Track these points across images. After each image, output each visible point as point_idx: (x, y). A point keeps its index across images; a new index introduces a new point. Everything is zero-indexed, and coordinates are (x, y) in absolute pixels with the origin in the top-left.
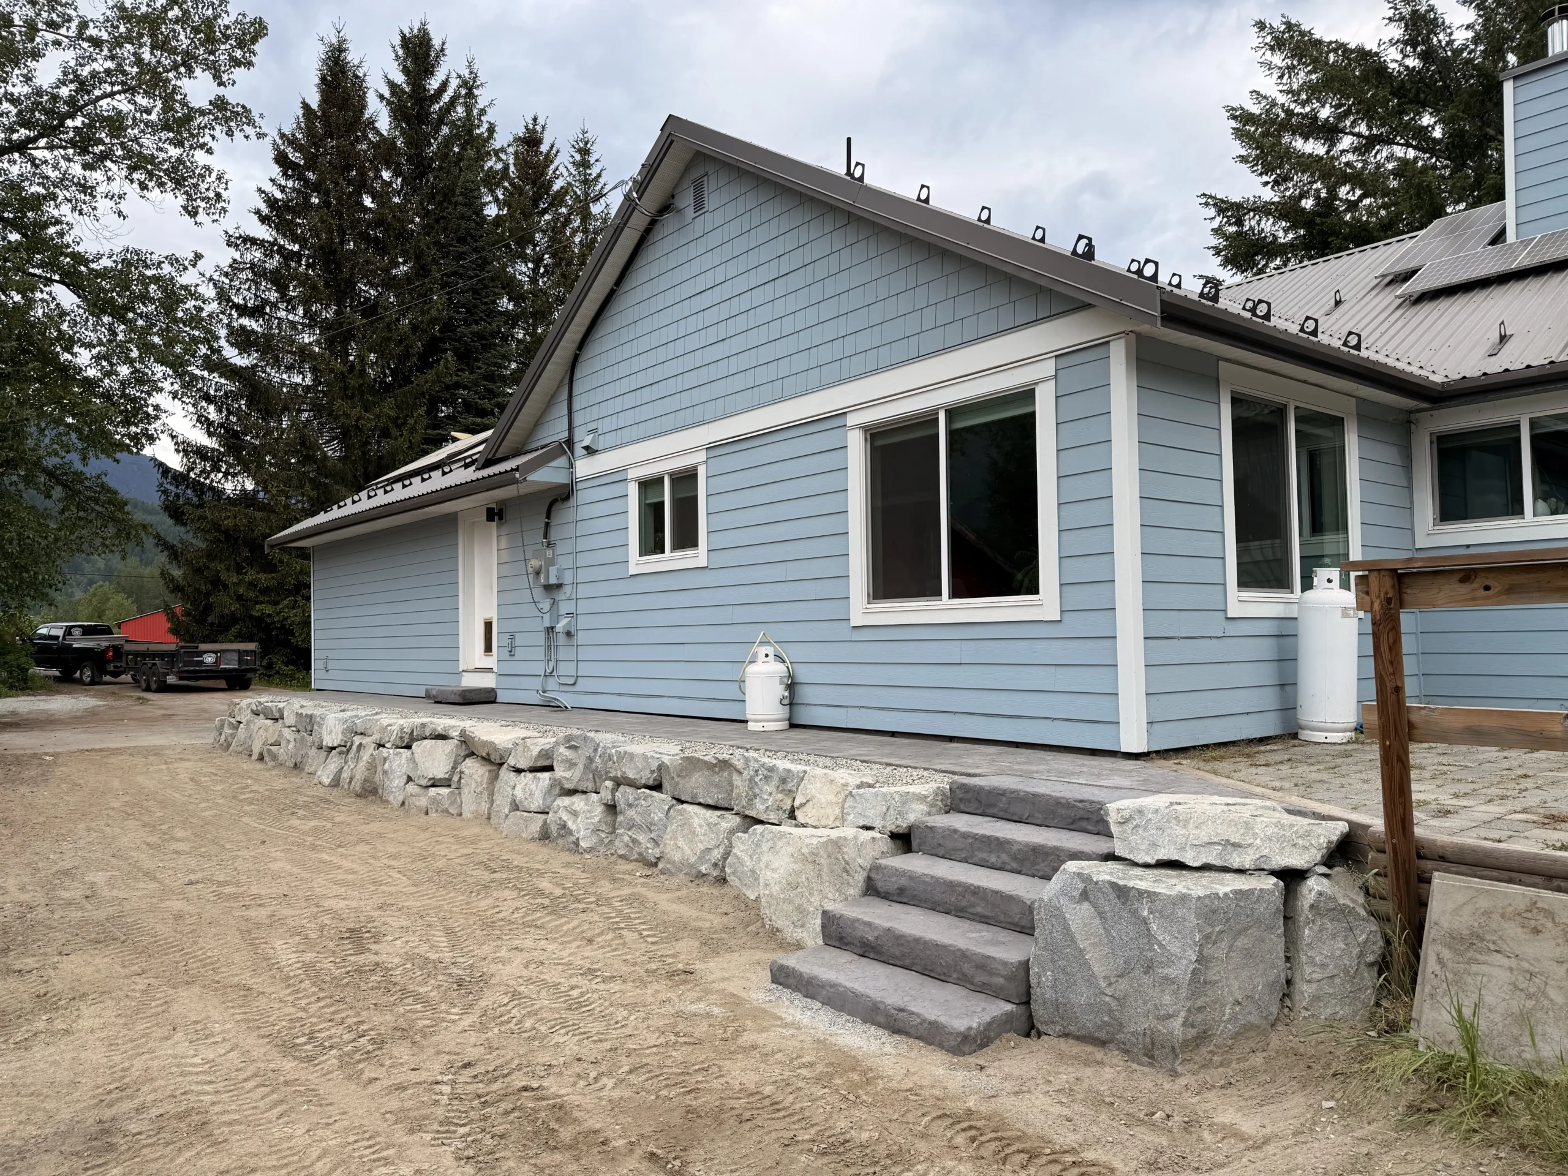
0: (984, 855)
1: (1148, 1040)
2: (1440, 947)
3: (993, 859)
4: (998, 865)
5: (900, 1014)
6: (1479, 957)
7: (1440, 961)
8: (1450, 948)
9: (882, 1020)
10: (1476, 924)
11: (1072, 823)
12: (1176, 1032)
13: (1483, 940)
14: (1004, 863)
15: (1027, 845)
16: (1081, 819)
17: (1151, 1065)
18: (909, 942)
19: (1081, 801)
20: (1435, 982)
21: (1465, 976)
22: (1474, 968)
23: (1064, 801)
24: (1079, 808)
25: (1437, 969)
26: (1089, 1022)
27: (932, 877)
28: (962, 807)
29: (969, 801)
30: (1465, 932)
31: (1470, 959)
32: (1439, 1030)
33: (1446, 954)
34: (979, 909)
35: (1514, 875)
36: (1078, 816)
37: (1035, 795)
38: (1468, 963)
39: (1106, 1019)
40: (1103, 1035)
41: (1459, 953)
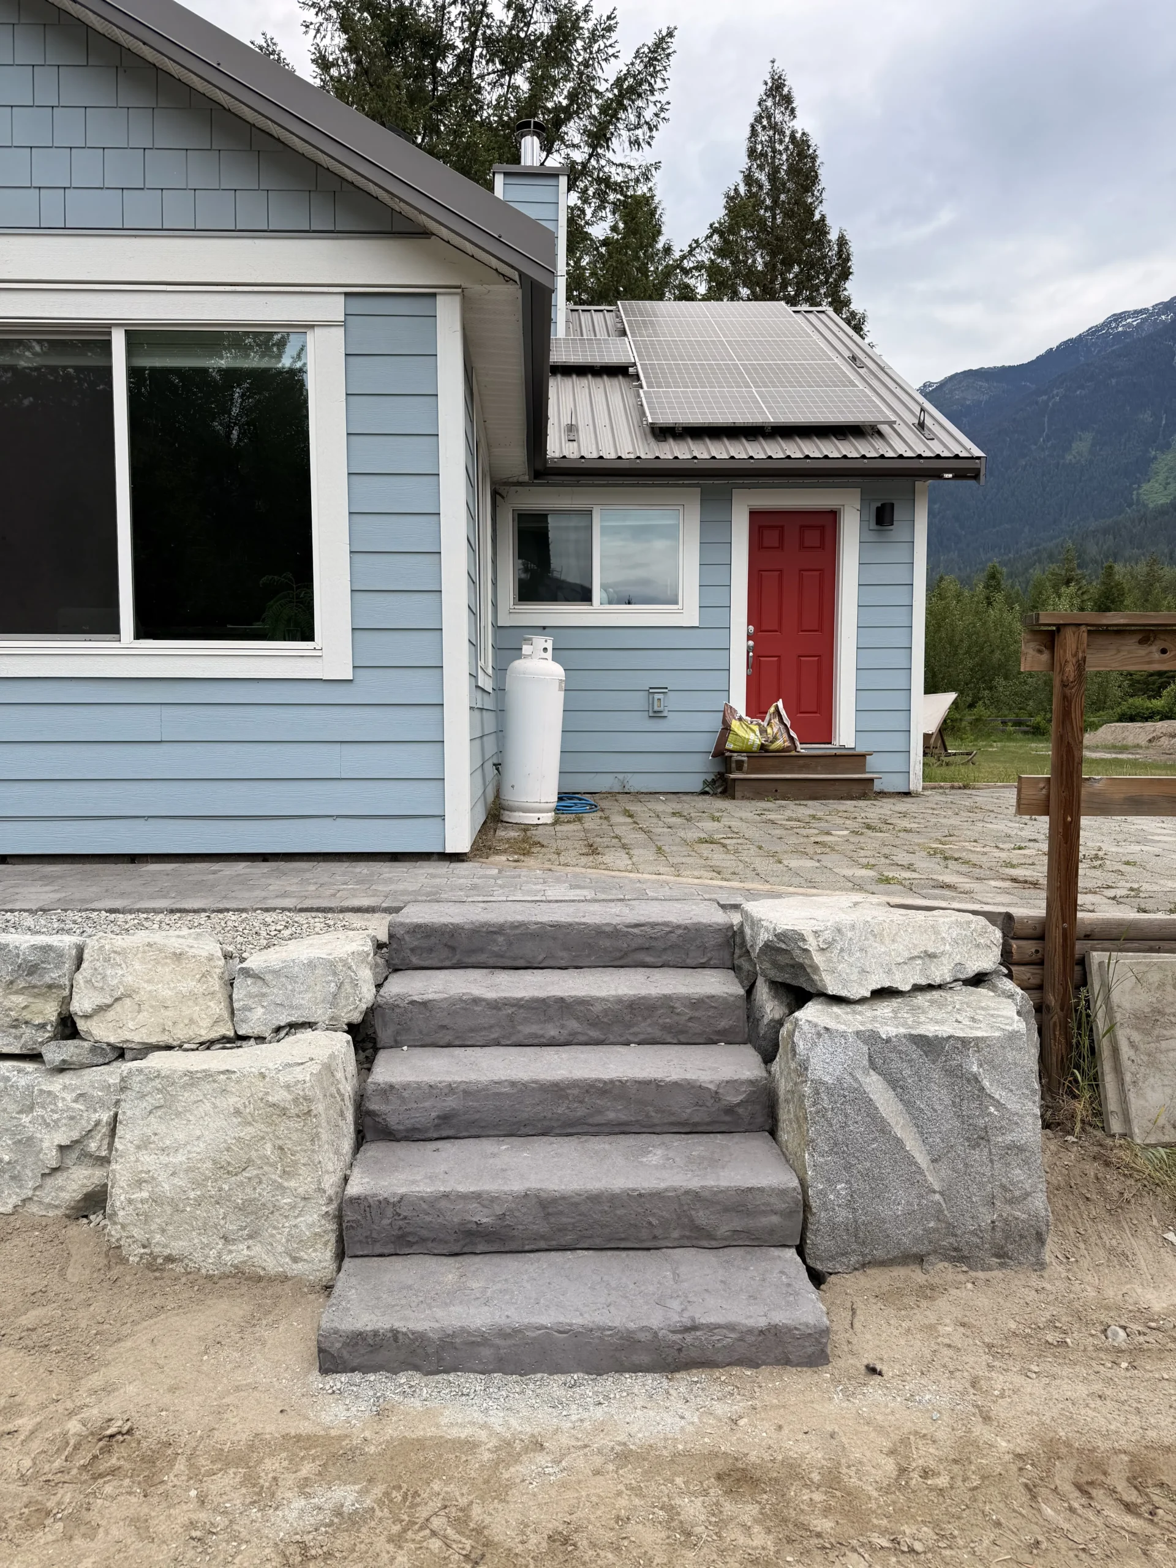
0: (534, 1029)
1: (999, 1235)
2: (1128, 1030)
3: (552, 1031)
4: (562, 1039)
5: (689, 1337)
6: (1165, 1032)
7: (1132, 1044)
8: (1137, 1029)
9: (645, 1359)
10: (1154, 1000)
11: (621, 958)
12: (1043, 1213)
13: (1163, 1014)
14: (574, 1034)
15: (619, 1000)
16: (640, 949)
17: (1002, 1265)
18: (576, 1205)
19: (637, 926)
20: (1133, 1068)
21: (1158, 1055)
22: (1164, 1044)
23: (607, 929)
24: (635, 935)
25: (1131, 1053)
26: (906, 1237)
27: (513, 1084)
28: (415, 960)
29: (431, 950)
30: (1147, 1010)
31: (1158, 1037)
32: (1150, 1117)
33: (1136, 1037)
34: (611, 1115)
35: (1152, 943)
36: (634, 945)
37: (557, 926)
38: (1158, 1041)
39: (932, 1224)
40: (922, 1248)
41: (1147, 1033)
